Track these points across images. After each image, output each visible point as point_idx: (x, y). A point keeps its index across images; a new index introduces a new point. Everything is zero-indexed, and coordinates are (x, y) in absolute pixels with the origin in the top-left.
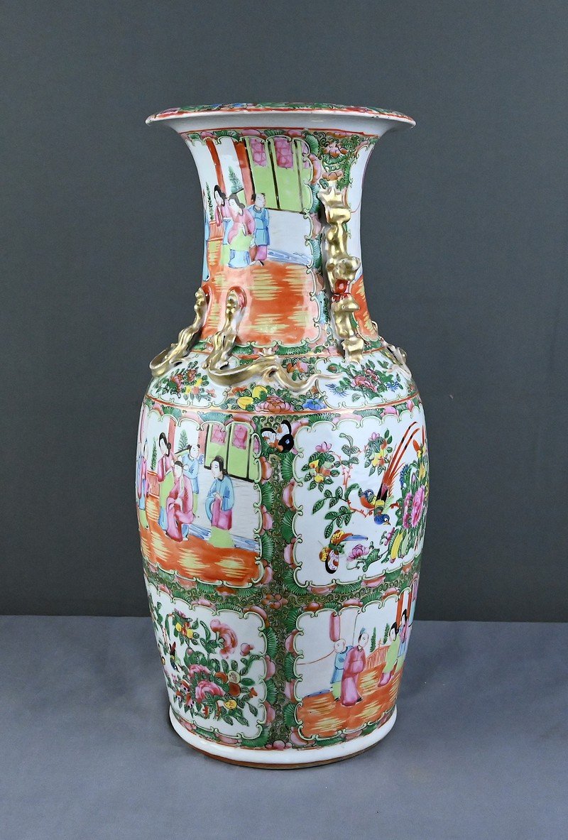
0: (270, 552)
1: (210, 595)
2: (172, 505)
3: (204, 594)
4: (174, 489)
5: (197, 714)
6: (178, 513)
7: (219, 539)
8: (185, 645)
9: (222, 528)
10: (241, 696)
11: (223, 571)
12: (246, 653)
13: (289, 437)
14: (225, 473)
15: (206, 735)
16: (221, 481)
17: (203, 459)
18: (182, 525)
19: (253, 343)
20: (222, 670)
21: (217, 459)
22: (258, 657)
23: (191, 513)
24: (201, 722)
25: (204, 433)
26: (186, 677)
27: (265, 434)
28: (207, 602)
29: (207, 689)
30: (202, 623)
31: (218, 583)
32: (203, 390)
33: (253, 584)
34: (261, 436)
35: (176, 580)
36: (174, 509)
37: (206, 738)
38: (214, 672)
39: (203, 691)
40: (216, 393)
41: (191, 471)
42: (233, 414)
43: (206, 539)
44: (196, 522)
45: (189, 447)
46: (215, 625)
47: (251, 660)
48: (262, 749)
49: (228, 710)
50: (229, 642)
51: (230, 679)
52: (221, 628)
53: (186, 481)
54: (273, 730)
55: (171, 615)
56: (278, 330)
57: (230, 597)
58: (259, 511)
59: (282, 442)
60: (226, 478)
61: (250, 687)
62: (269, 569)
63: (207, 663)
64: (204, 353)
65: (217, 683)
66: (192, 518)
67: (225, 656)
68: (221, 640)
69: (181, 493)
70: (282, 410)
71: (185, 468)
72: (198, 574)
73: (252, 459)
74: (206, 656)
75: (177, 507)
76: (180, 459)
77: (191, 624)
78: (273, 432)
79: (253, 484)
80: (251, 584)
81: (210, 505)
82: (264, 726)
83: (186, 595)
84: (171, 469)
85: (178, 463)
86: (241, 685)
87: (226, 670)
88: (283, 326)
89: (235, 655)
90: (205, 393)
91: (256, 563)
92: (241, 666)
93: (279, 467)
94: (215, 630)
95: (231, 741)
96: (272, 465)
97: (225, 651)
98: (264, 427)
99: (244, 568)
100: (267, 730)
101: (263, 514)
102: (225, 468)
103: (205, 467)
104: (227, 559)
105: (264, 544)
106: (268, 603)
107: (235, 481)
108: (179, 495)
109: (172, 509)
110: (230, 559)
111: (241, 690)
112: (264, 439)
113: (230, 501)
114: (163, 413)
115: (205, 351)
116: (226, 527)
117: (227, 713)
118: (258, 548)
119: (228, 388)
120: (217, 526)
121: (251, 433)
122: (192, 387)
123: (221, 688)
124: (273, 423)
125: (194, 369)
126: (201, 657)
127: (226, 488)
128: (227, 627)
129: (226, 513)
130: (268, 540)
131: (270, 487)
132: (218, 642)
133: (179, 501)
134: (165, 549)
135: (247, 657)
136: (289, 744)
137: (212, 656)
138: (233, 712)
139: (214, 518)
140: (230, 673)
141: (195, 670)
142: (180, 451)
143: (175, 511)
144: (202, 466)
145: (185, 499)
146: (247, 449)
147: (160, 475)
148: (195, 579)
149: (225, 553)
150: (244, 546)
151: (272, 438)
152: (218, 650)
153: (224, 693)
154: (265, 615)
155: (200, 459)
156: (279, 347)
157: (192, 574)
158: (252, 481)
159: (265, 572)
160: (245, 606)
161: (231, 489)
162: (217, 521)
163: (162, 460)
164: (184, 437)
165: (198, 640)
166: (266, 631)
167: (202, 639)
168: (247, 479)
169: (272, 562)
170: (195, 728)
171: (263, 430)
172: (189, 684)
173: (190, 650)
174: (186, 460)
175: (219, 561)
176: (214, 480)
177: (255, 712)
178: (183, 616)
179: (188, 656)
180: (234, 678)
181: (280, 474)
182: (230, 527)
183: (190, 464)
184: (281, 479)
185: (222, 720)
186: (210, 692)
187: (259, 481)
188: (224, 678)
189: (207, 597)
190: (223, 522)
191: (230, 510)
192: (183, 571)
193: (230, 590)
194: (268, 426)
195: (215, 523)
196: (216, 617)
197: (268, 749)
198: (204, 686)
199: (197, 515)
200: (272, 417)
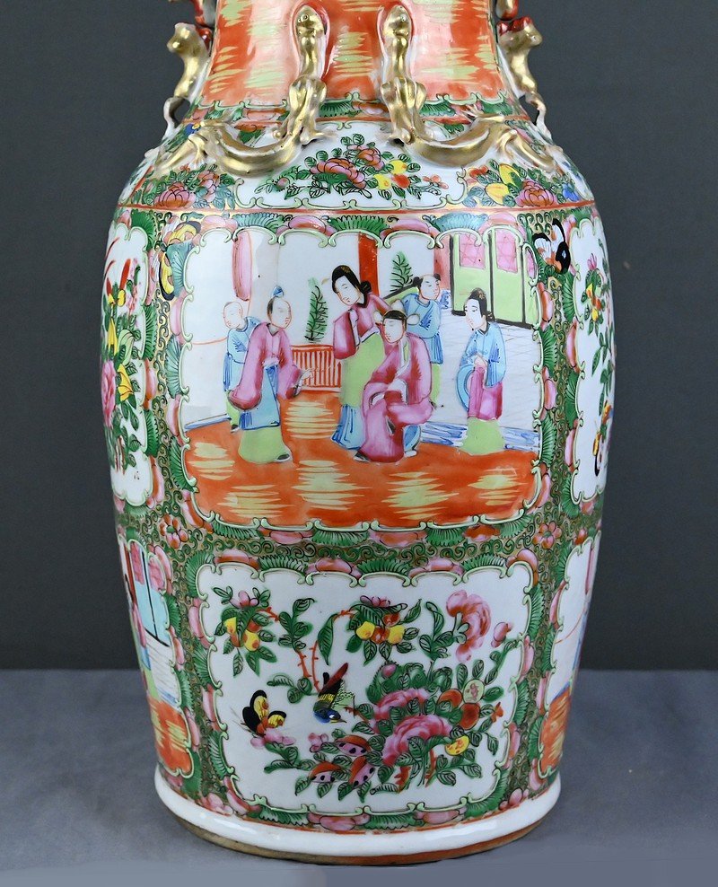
0: (550, 451)
1: (453, 548)
2: (381, 396)
3: (440, 549)
4: (386, 364)
5: (375, 791)
6: (396, 408)
7: (480, 439)
8: (378, 661)
9: (487, 418)
10: (480, 722)
11: (481, 496)
12: (501, 640)
13: (564, 247)
14: (490, 318)
15: (392, 825)
16: (484, 332)
17: (449, 300)
18: (405, 430)
19: (446, 97)
20: (454, 685)
21: (475, 295)
22: (515, 643)
23: (426, 401)
24: (382, 803)
25: (444, 254)
26: (365, 724)
27: (540, 243)
28: (446, 562)
29: (415, 732)
30: (430, 606)
31: (469, 522)
32: (418, 180)
33: (526, 510)
34: (534, 247)
35: (375, 538)
36: (384, 404)
37: (393, 831)
38: (439, 694)
39: (404, 738)
40: (443, 181)
41: (425, 323)
42: (488, 213)
43: (457, 443)
44: (438, 416)
45: (417, 282)
46: (455, 602)
47: (506, 651)
48: (494, 814)
49: (450, 758)
50: (476, 627)
51: (468, 697)
52: (465, 607)
53: (414, 345)
54: (513, 773)
55: (343, 613)
56: (470, 75)
57: (490, 544)
58: (539, 375)
59: (558, 257)
60: (492, 327)
61: (494, 704)
62: (547, 478)
63: (427, 681)
64: (360, 119)
65: (439, 714)
66: (427, 412)
67: (464, 656)
68: (463, 628)
69: (404, 368)
70: (546, 202)
71: (411, 320)
72: (430, 515)
73: (527, 288)
74: (426, 668)
75: (392, 397)
76: (397, 307)
77: (403, 615)
78: (547, 239)
79: (532, 330)
80: (522, 511)
81: (466, 380)
82: (503, 770)
83: (398, 563)
84: (376, 329)
85: (394, 315)
86: (482, 704)
87: (462, 684)
88: (474, 69)
89: (483, 650)
90: (424, 184)
91: (533, 471)
92: (489, 666)
93: (560, 300)
94: (453, 612)
95: (446, 817)
96: (553, 296)
97: (465, 647)
98: (535, 232)
99: (513, 484)
100: (506, 775)
101: (545, 381)
102: (489, 309)
103: (455, 313)
104: (491, 473)
105: (545, 435)
106: (540, 540)
107: (507, 330)
108: (399, 373)
109: (378, 403)
110: (497, 473)
111: (481, 715)
112: (538, 252)
113: (498, 368)
114: (331, 229)
115: (360, 115)
116: (493, 414)
117: (449, 765)
118: (535, 445)
119: (460, 170)
120: (478, 416)
121: (521, 244)
122: (389, 175)
123: (445, 721)
124: (543, 224)
125: (364, 146)
126: (413, 673)
127: (494, 343)
128: (477, 600)
129: (494, 389)
130: (551, 427)
131: (552, 334)
132: (456, 634)
133: (398, 385)
134: (350, 487)
135: (500, 649)
136: (527, 792)
137: (440, 663)
138: (458, 761)
139: (473, 403)
140: (468, 687)
141: (393, 704)
142: (397, 292)
143: (388, 405)
144: (447, 313)
145: (413, 378)
146: (520, 270)
147: (342, 344)
148: (423, 525)
149: (486, 463)
150: (520, 444)
151: (548, 249)
152: (452, 649)
153: (450, 728)
154: (534, 562)
155: (444, 300)
156: (481, 102)
157: (416, 517)
158: (530, 327)
159: (542, 484)
160: (509, 553)
161: (500, 347)
162: (478, 406)
163: (348, 316)
164: (401, 265)
165: (415, 642)
166: (532, 594)
167: (425, 637)
168: (523, 325)
169: (552, 465)
170: (364, 821)
171: (536, 237)
172: (367, 737)
173: (389, 668)
174: (413, 304)
175: (475, 479)
176: (471, 333)
177: (493, 748)
178: (387, 604)
179: (381, 680)
180: (474, 693)
181: (562, 311)
182: (498, 413)
183: (423, 311)
184: (564, 319)
185: (436, 783)
186: (421, 736)
187: (539, 325)
188: (456, 697)
189: (447, 553)
190: (487, 406)
191: (500, 384)
192: (395, 518)
193: (491, 529)
194: (539, 231)
195: (474, 411)
196: (461, 587)
197: (501, 810)
198: (411, 726)
199: (438, 402)
200: (538, 215)
